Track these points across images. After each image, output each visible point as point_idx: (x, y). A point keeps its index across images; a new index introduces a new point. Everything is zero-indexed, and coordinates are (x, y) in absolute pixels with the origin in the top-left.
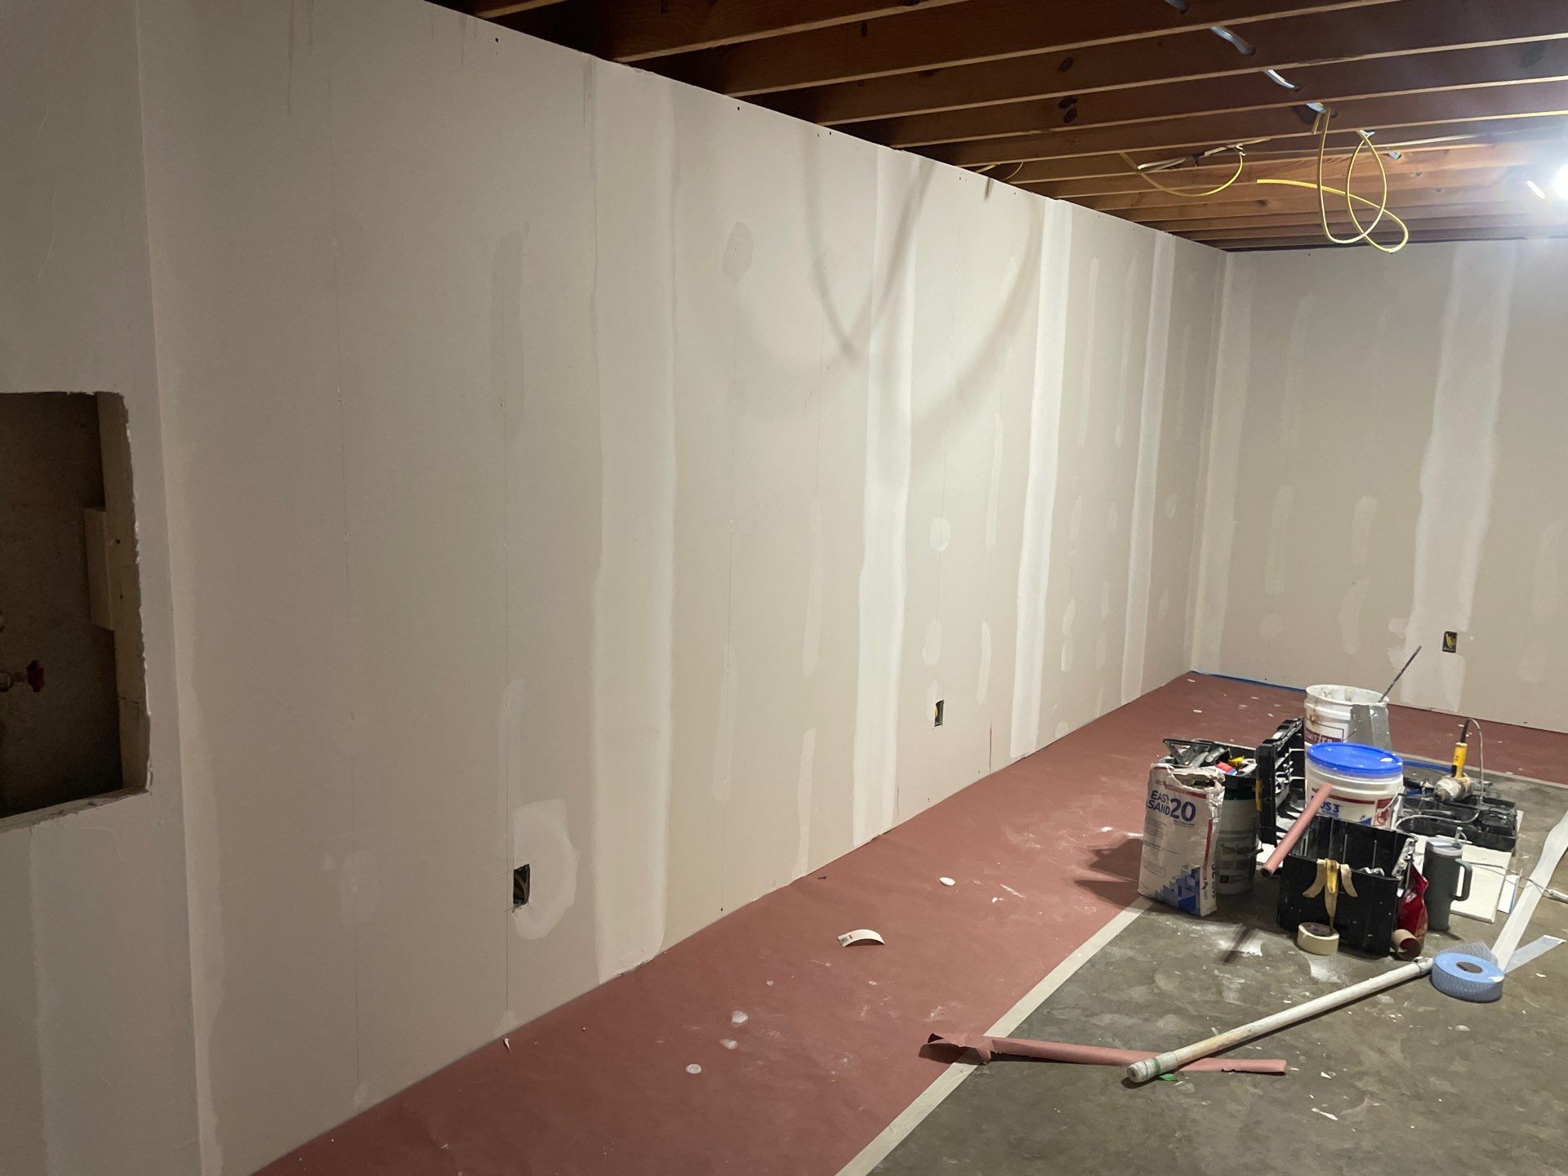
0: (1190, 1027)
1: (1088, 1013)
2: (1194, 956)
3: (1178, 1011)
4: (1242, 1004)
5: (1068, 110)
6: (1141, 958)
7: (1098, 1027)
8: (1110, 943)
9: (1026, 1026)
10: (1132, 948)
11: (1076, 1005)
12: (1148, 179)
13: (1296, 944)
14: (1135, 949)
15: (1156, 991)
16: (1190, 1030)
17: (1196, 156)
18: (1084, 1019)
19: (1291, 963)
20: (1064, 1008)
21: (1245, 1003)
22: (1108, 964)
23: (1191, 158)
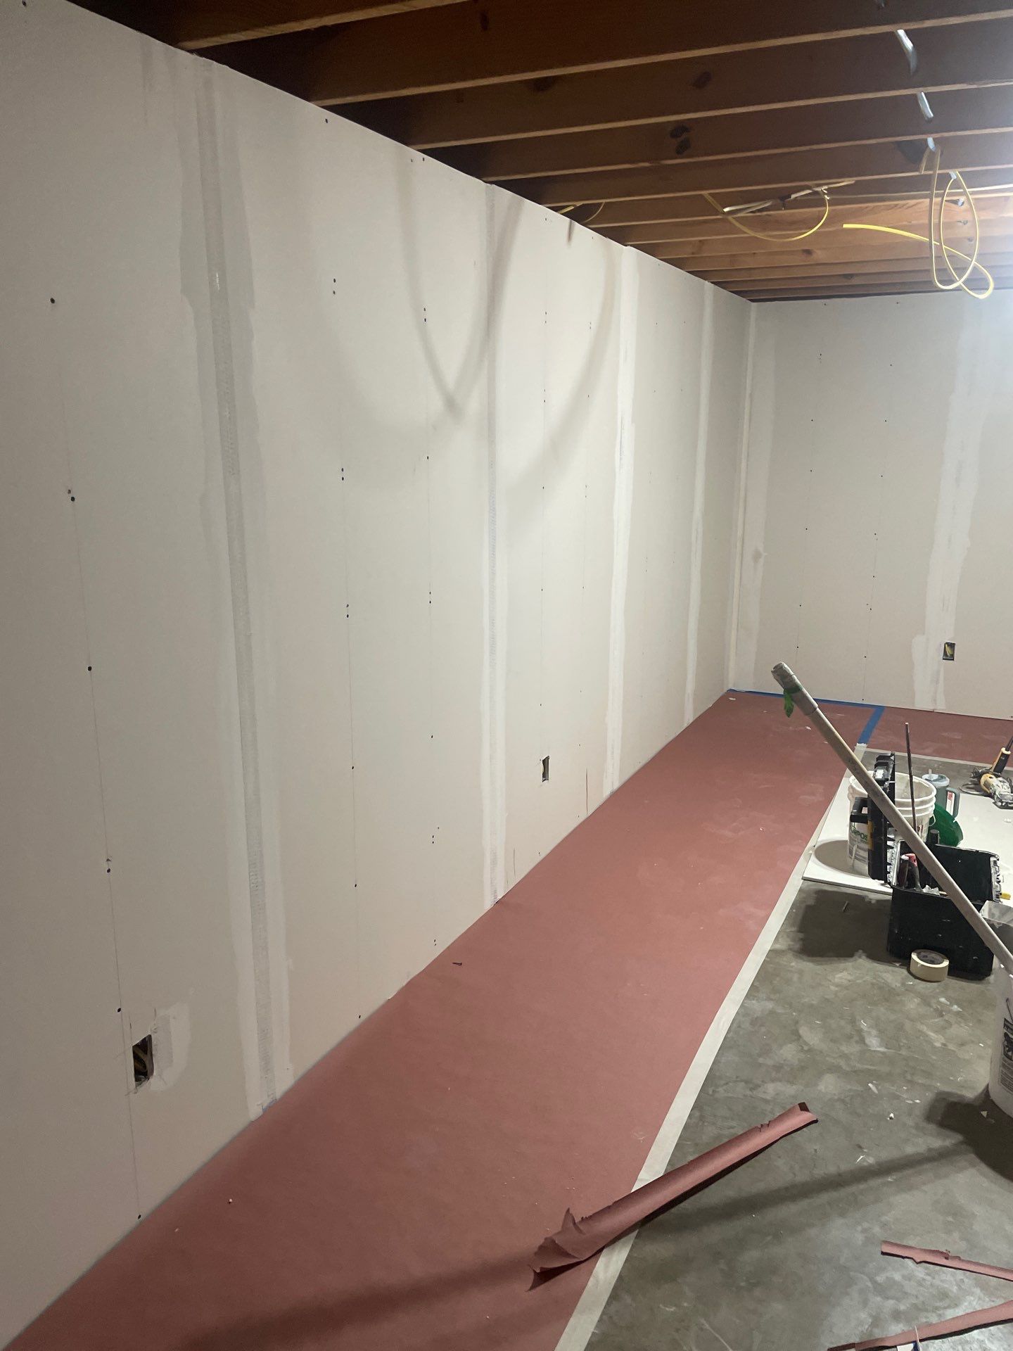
0: (849, 1087)
1: (751, 1086)
2: (826, 999)
3: (834, 1069)
4: (886, 1050)
5: (679, 139)
6: (780, 1010)
7: (766, 1101)
8: (747, 996)
9: (697, 1114)
10: (769, 999)
11: (737, 1077)
12: (737, 224)
13: (909, 972)
14: (772, 1000)
15: (806, 1048)
16: (850, 1090)
17: (782, 199)
18: (748, 1093)
19: (912, 995)
20: (727, 1084)
21: (889, 1049)
22: (754, 1022)
23: (779, 201)
